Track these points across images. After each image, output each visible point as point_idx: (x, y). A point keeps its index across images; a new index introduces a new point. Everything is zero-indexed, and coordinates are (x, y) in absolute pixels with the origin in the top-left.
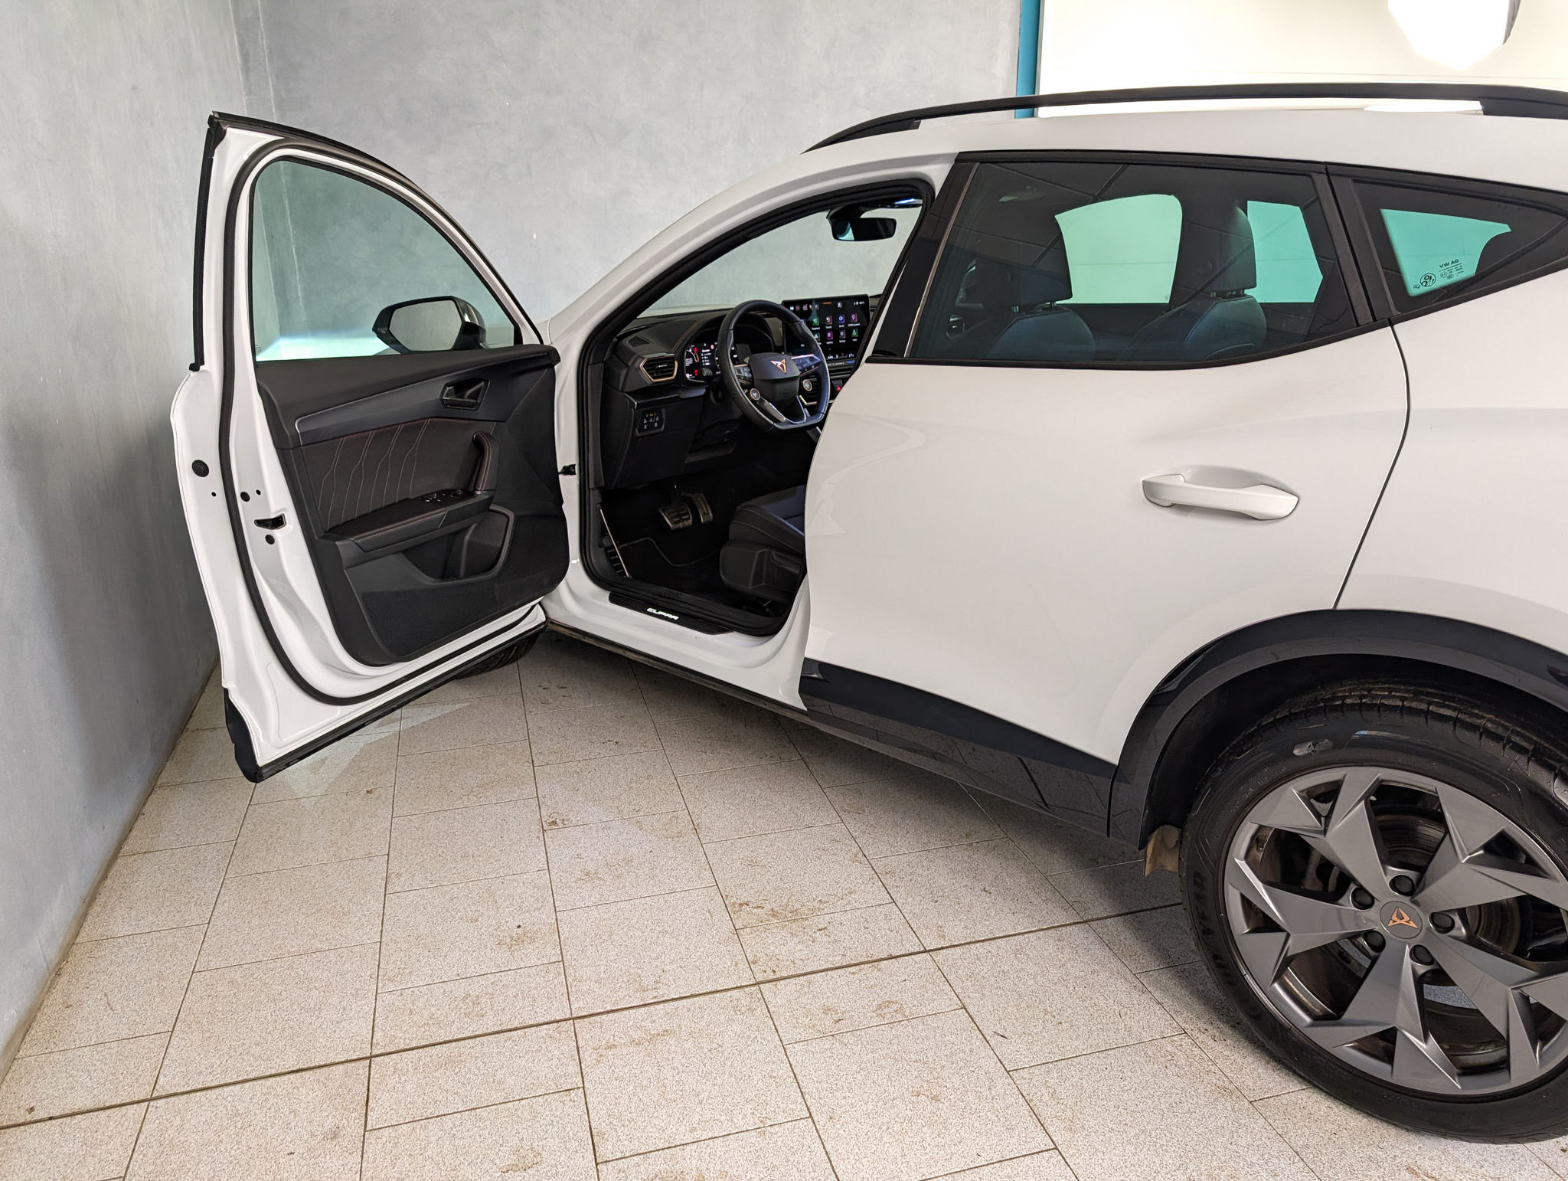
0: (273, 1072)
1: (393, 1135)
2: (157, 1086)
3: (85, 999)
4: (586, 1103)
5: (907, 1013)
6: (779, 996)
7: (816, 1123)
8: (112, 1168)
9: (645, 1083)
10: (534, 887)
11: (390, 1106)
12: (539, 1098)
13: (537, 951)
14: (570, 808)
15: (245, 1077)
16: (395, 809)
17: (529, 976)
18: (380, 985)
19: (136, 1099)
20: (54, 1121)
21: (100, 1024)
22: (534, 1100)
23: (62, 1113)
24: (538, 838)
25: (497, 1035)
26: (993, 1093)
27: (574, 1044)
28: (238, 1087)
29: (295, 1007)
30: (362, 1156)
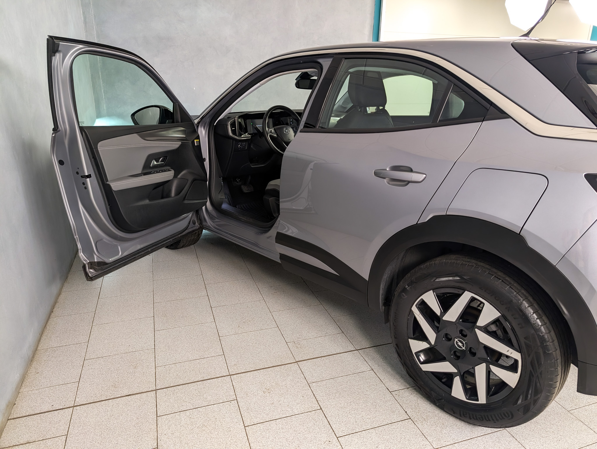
0: (119, 396)
1: (168, 418)
2: (76, 402)
3: (43, 370)
4: (238, 405)
6: (305, 366)
7: (323, 411)
8: (62, 432)
10: (210, 329)
11: (165, 407)
12: (221, 404)
13: (214, 351)
15: (109, 398)
16: (154, 300)
18: (156, 364)
19: (68, 407)
20: (37, 415)
21: (51, 379)
22: (219, 404)
25: (202, 382)
26: (386, 399)
27: (232, 384)
29: (125, 372)
30: (157, 426)
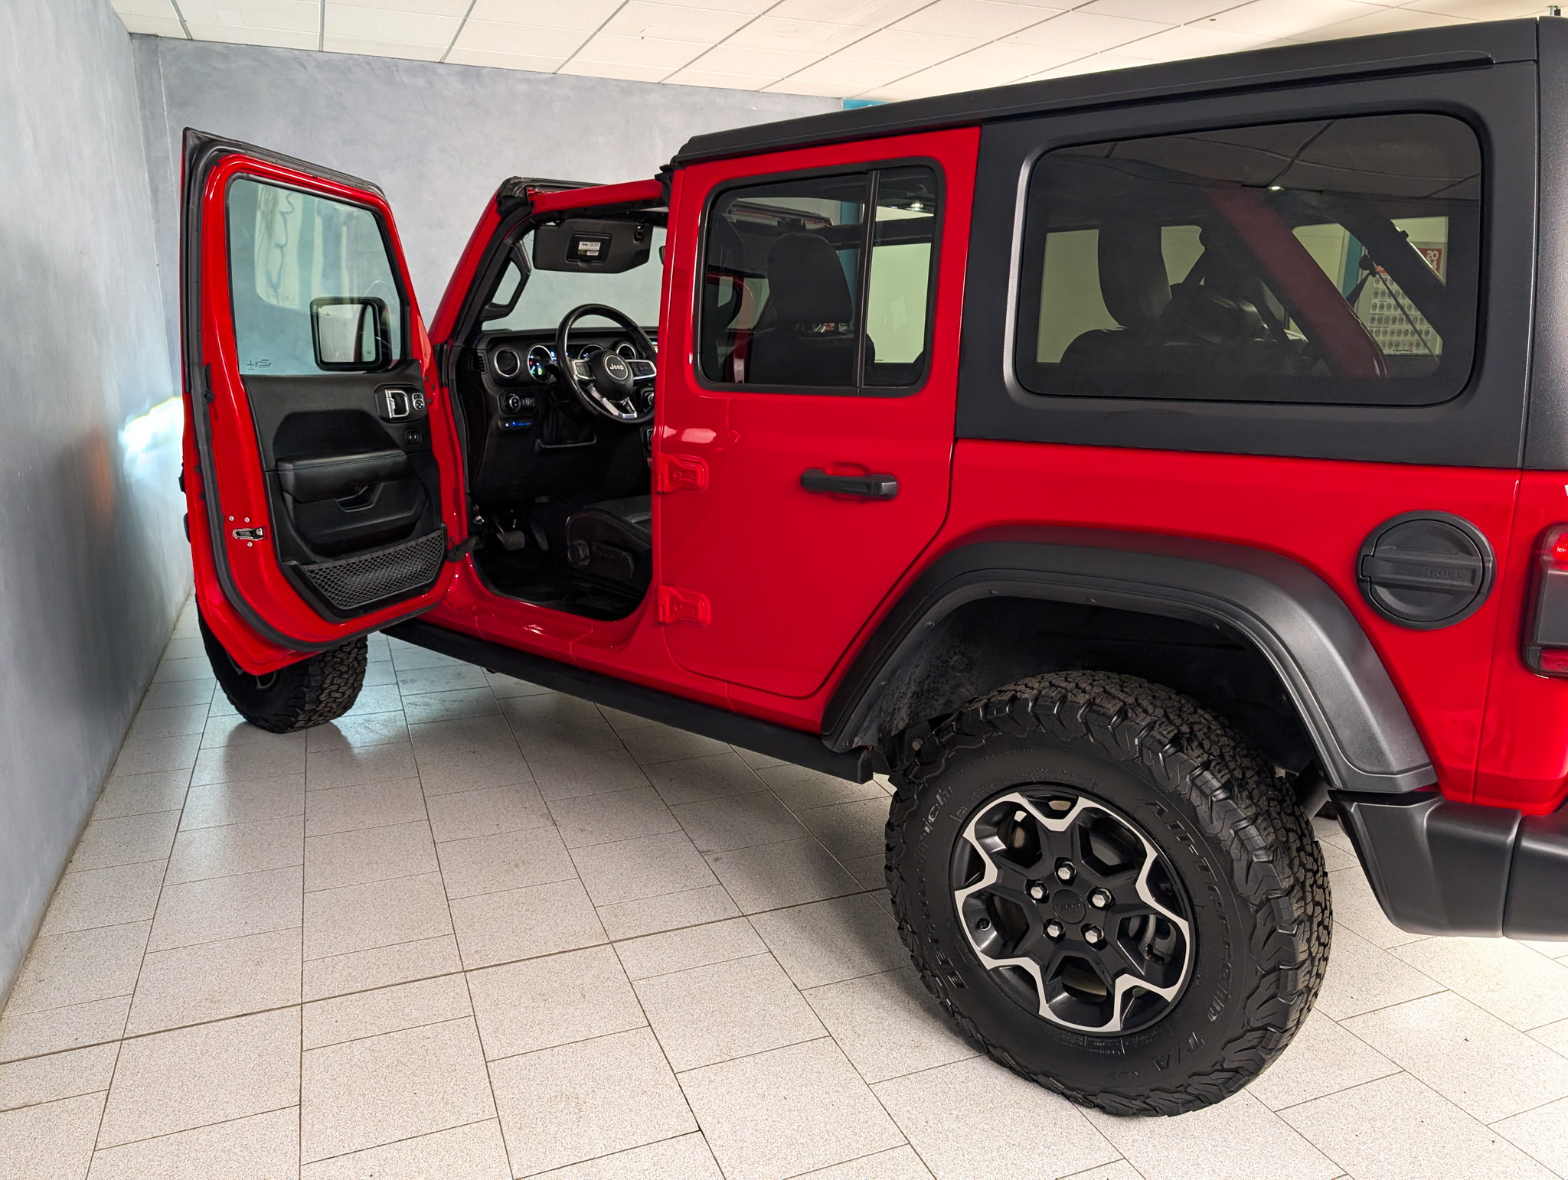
0: (222, 1017)
2: (126, 1031)
3: (54, 975)
4: (477, 1026)
6: (626, 950)
7: (654, 1029)
10: (428, 885)
11: (321, 1034)
12: (440, 1024)
15: (199, 1022)
16: (307, 831)
17: (428, 944)
18: (305, 956)
19: (111, 1040)
22: (435, 1025)
23: (50, 1051)
24: (430, 849)
25: (404, 985)
27: (466, 987)
29: (235, 973)
30: (301, 1067)
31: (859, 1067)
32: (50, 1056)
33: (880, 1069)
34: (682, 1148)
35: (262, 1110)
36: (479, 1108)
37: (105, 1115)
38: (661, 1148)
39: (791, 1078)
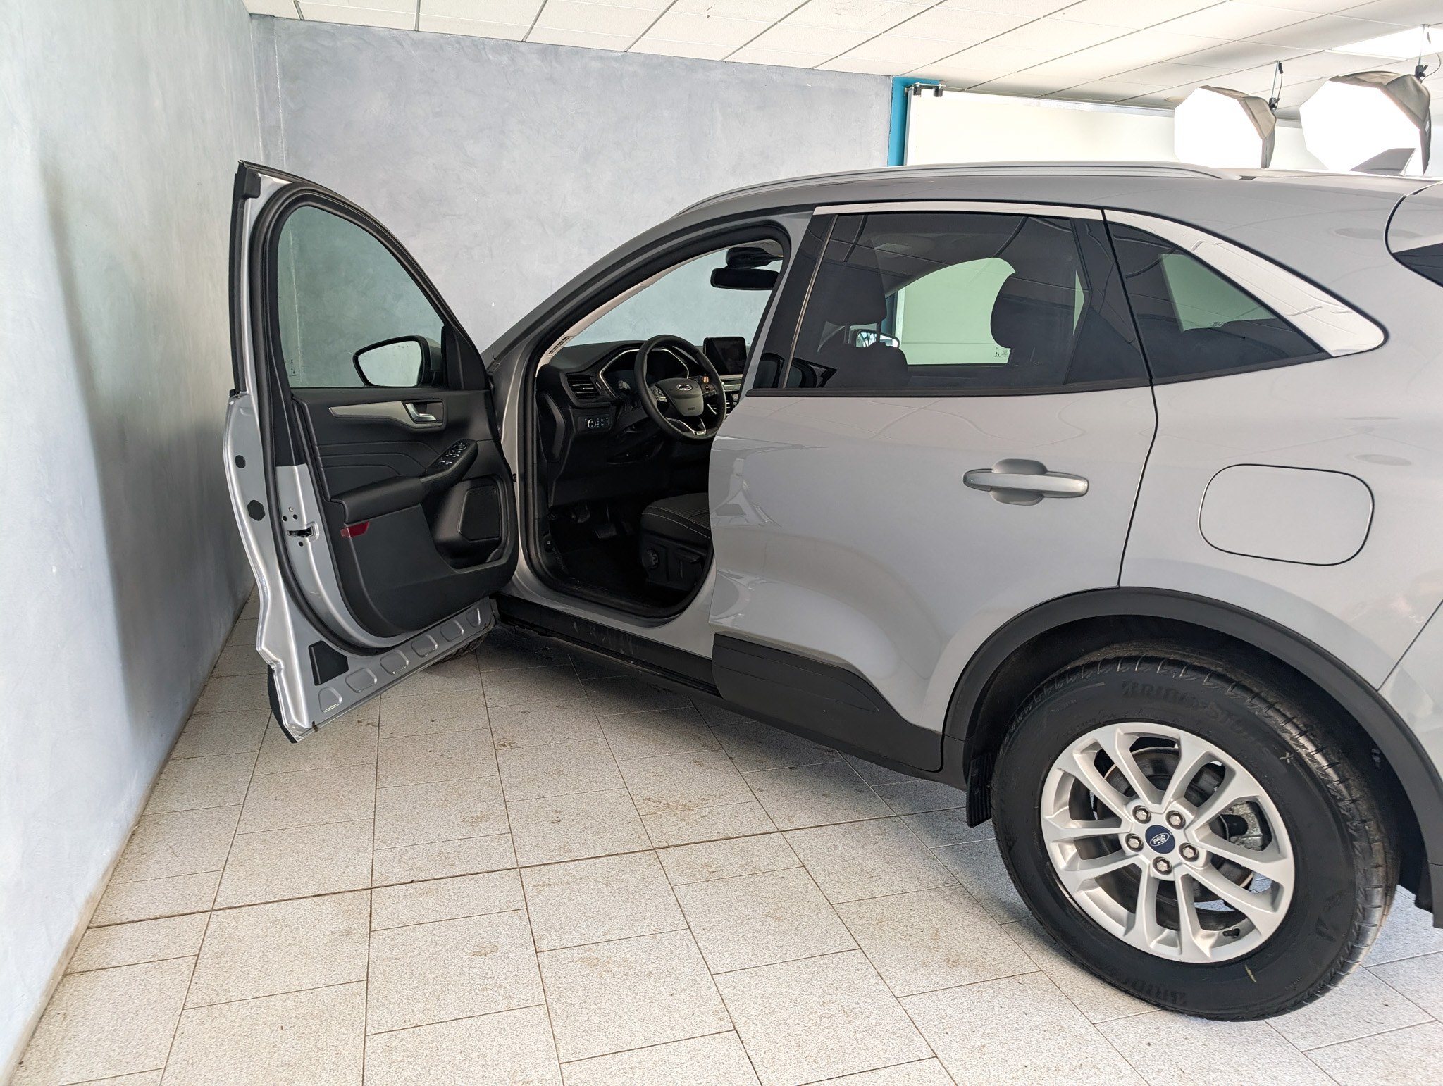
0: (301, 896)
1: (390, 933)
2: (216, 903)
3: (155, 850)
4: (529, 918)
5: (762, 869)
6: (668, 857)
7: (693, 932)
8: (189, 949)
9: (571, 907)
10: (489, 787)
11: (387, 917)
14: (515, 735)
15: (280, 899)
16: (381, 733)
17: (486, 842)
18: (376, 845)
19: (201, 910)
20: (142, 922)
21: (169, 865)
23: (148, 918)
24: (491, 754)
25: (464, 877)
26: (820, 916)
27: (520, 883)
28: (277, 903)
29: (314, 857)
30: (369, 946)
31: (888, 981)
32: (148, 922)
33: (908, 984)
34: (718, 1045)
35: (333, 982)
36: (529, 995)
37: (194, 978)
38: (698, 1043)
39: (823, 986)
